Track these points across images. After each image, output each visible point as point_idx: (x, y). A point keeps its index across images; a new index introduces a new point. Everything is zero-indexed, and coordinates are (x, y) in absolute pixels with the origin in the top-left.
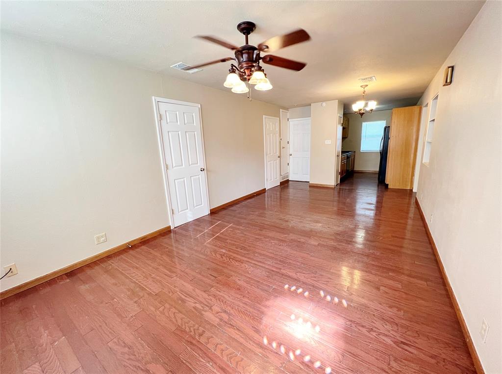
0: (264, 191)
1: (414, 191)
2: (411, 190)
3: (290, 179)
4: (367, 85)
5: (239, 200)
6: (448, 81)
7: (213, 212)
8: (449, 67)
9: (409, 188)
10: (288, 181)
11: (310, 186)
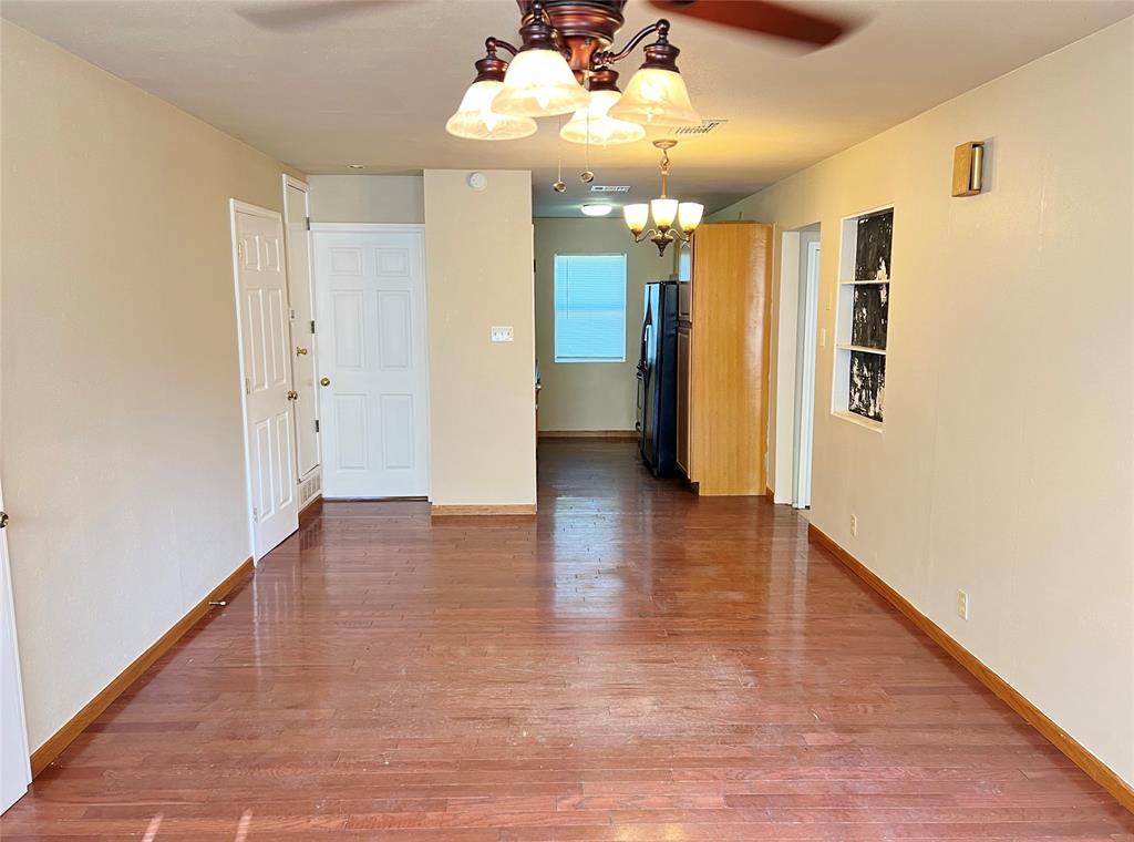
0: (246, 571)
1: (777, 500)
2: (768, 498)
3: (327, 495)
4: (675, 142)
5: (159, 654)
6: (975, 186)
7: (49, 769)
8: (975, 146)
9: (754, 491)
10: (320, 501)
11: (436, 520)
